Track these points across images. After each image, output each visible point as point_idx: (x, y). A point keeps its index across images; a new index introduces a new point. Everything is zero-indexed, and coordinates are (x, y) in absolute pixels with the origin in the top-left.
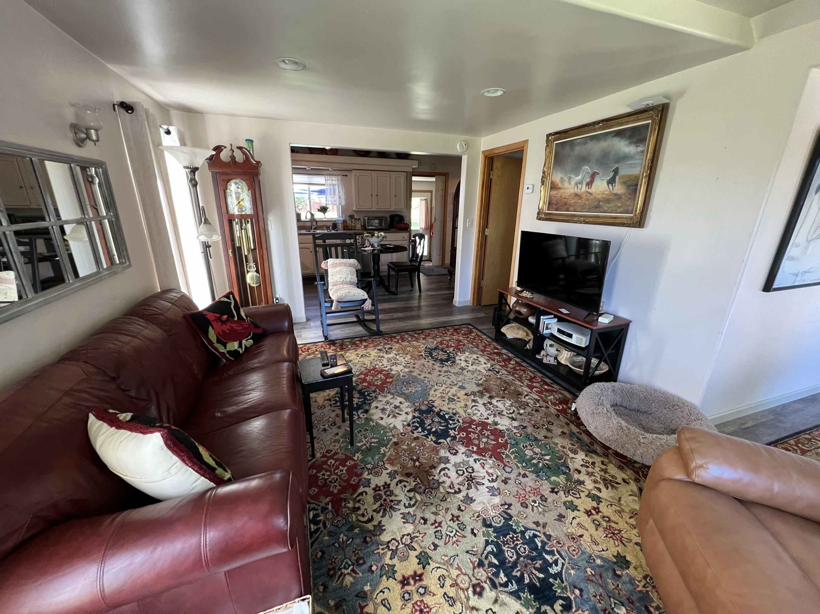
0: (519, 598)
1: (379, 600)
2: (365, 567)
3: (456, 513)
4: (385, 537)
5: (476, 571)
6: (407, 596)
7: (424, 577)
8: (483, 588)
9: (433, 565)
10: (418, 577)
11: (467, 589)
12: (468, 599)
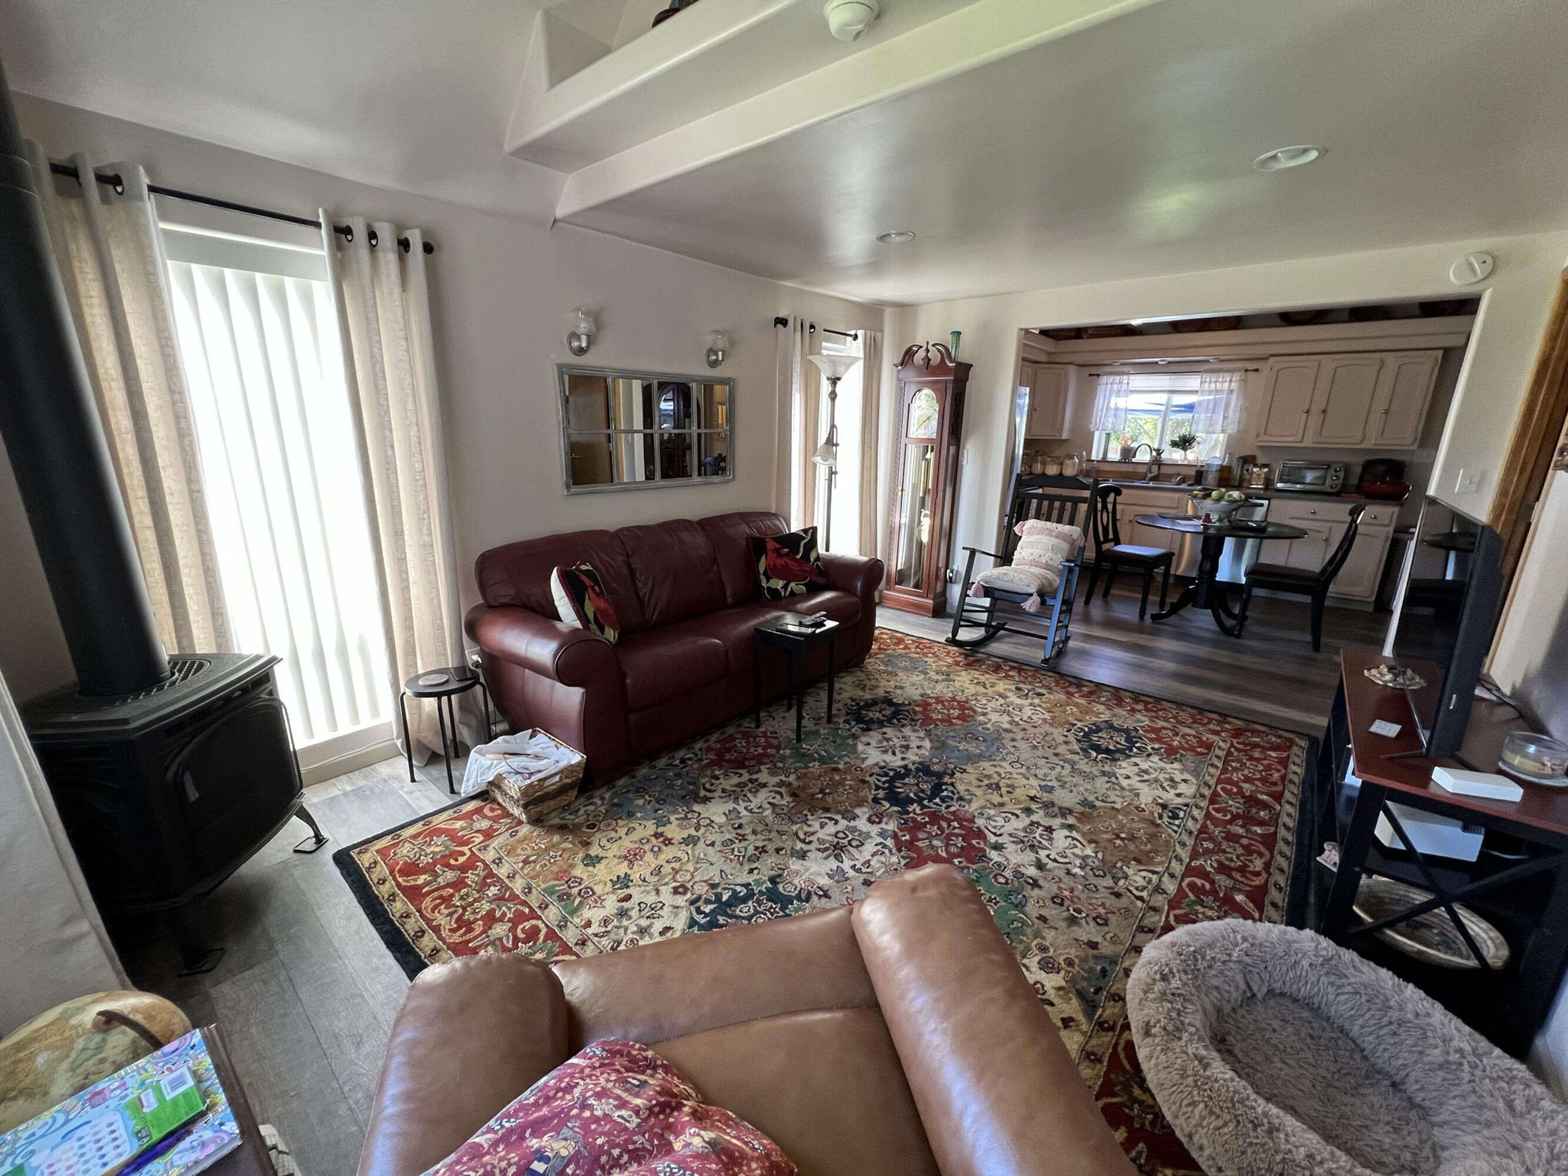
0: (690, 927)
1: (631, 825)
2: (658, 806)
3: (771, 847)
4: (697, 808)
5: (703, 884)
6: (644, 841)
7: (670, 846)
8: (684, 893)
9: (689, 849)
10: (668, 842)
11: (675, 881)
12: (666, 884)
